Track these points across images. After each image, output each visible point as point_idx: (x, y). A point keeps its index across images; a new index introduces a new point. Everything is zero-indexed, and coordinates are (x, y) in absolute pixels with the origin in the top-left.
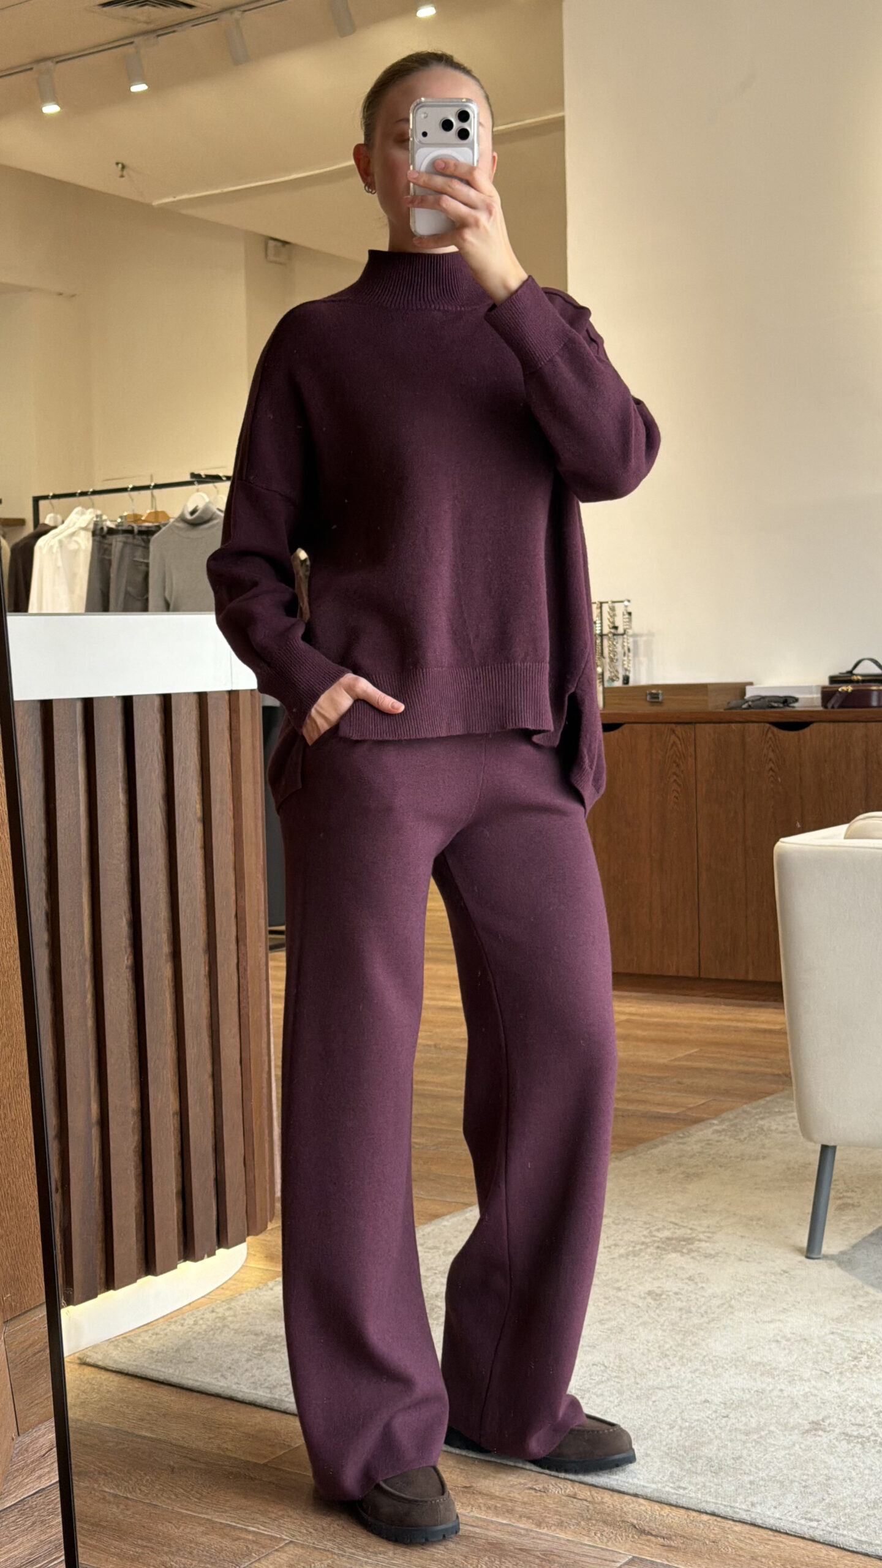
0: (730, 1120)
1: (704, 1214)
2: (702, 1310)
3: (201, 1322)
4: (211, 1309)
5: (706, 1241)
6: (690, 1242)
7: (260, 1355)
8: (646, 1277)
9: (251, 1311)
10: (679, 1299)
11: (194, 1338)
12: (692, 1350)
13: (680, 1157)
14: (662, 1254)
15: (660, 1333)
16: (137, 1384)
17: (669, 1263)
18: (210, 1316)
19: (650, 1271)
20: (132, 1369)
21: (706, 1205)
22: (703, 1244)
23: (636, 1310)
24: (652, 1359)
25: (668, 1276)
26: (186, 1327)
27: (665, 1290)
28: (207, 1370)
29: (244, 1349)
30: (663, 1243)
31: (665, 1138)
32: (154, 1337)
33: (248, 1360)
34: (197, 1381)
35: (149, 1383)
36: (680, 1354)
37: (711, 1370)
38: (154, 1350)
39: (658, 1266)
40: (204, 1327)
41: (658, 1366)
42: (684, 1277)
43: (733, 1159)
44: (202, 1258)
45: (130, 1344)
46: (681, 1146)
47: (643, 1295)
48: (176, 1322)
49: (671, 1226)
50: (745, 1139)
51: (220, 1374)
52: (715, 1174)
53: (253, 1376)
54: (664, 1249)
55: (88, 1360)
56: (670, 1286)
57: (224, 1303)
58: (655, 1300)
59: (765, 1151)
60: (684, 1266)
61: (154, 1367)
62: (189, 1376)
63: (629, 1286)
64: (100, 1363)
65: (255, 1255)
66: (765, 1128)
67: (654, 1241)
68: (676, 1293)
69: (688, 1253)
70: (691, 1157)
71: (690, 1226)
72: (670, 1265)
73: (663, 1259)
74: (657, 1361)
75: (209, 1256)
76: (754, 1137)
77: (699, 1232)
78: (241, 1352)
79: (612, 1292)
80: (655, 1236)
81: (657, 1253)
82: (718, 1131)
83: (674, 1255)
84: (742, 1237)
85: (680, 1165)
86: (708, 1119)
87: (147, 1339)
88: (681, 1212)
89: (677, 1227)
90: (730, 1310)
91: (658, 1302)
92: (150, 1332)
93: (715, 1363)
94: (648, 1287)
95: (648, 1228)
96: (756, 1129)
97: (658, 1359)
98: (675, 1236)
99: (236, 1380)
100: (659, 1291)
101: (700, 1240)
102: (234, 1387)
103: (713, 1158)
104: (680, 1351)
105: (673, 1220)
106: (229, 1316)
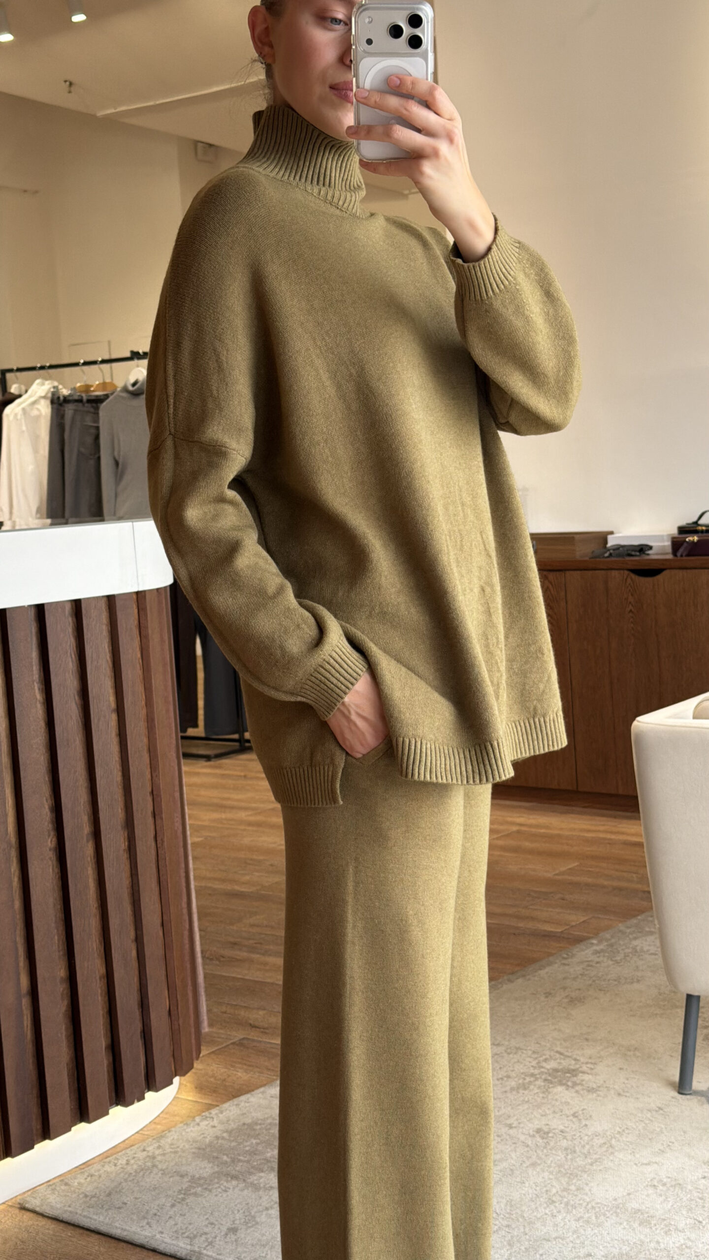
0: (607, 940)
1: (586, 1043)
2: (585, 1151)
3: (132, 1162)
4: (142, 1148)
5: (588, 1074)
6: (574, 1073)
7: (183, 1199)
8: (535, 1113)
9: (178, 1149)
10: (565, 1138)
11: (126, 1180)
12: (576, 1195)
13: (564, 978)
14: (549, 1088)
15: (546, 1174)
16: (70, 1232)
17: (557, 1097)
18: (141, 1155)
19: (539, 1106)
20: (66, 1217)
21: (588, 1033)
22: (586, 1077)
23: (526, 1149)
24: (541, 1205)
25: (554, 1112)
26: (118, 1168)
27: (552, 1128)
28: (135, 1217)
29: (170, 1193)
30: (550, 1075)
31: (551, 959)
32: (89, 1179)
33: (173, 1206)
34: (125, 1230)
35: (81, 1231)
36: (565, 1200)
37: (594, 1218)
38: (88, 1194)
39: (545, 1101)
40: (135, 1167)
41: (546, 1214)
42: (568, 1112)
43: (611, 981)
44: (132, 1103)
45: (67, 1188)
46: (567, 967)
47: (531, 1133)
48: (109, 1162)
49: (558, 1055)
50: (621, 960)
51: (146, 1221)
52: (596, 998)
53: (176, 1224)
54: (551, 1082)
55: (27, 1206)
56: (557, 1124)
57: (154, 1141)
58: (543, 1138)
59: (639, 974)
60: (569, 1100)
61: (85, 1213)
62: (117, 1224)
63: (519, 1123)
64: (38, 1209)
65: (185, 1087)
66: (638, 948)
67: (542, 1073)
68: (562, 1131)
69: (573, 1087)
70: (575, 979)
71: (575, 1056)
72: (556, 1100)
73: (549, 1093)
74: (545, 1208)
75: (139, 1100)
76: (628, 959)
77: (583, 1063)
78: (167, 1196)
79: (504, 1130)
80: (542, 1067)
81: (544, 1086)
82: (596, 952)
83: (560, 1089)
84: (621, 1069)
85: (564, 988)
86: (589, 938)
87: (82, 1181)
88: (565, 1040)
89: (562, 1057)
90: (611, 1150)
91: (545, 1141)
92: (86, 1174)
93: (597, 1210)
94: (537, 1124)
95: (536, 1058)
96: (630, 950)
97: (545, 1205)
98: (561, 1067)
99: (160, 1229)
100: (546, 1129)
101: (583, 1072)
102: (158, 1236)
103: (594, 981)
104: (565, 1197)
105: (559, 1049)
106: (158, 1155)
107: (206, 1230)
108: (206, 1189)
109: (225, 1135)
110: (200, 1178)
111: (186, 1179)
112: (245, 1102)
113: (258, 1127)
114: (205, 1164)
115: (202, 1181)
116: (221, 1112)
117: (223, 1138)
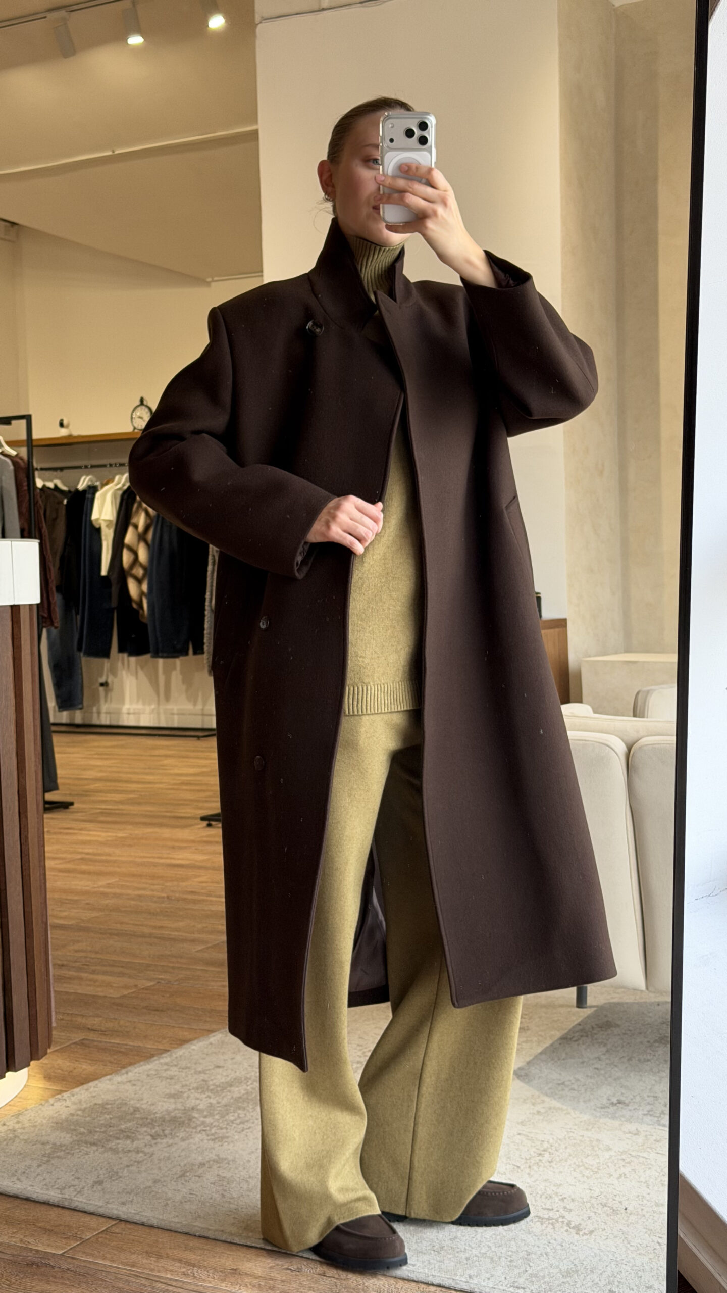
7: (48, 1161)
9: (37, 1124)
28: (5, 1175)
29: (34, 1156)
33: (39, 1166)
51: (16, 1178)
53: (44, 1179)
57: (13, 1118)
65: (35, 1076)
78: (32, 1159)
99: (30, 1183)
102: (29, 1188)
106: (18, 1128)
107: (73, 1183)
108: (68, 1153)
109: (79, 1113)
110: (61, 1146)
111: (48, 1146)
112: (94, 1087)
113: (109, 1106)
114: (63, 1135)
115: (63, 1148)
116: (73, 1095)
117: (77, 1115)
